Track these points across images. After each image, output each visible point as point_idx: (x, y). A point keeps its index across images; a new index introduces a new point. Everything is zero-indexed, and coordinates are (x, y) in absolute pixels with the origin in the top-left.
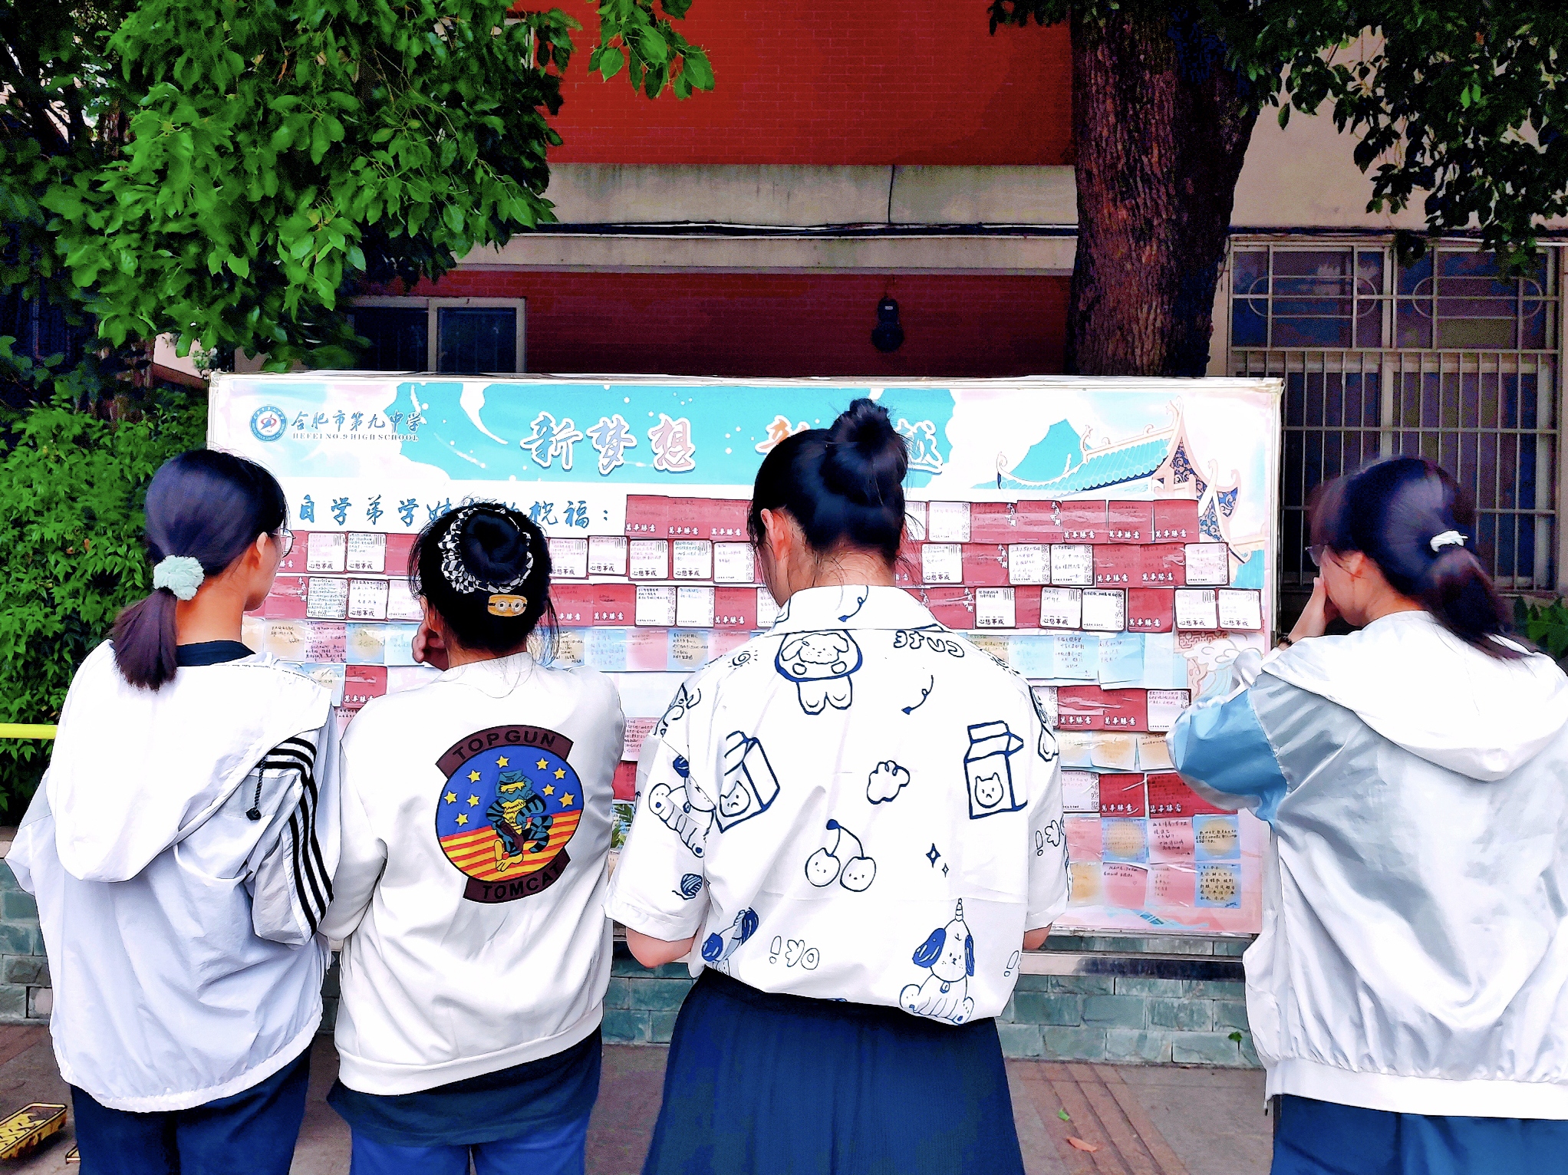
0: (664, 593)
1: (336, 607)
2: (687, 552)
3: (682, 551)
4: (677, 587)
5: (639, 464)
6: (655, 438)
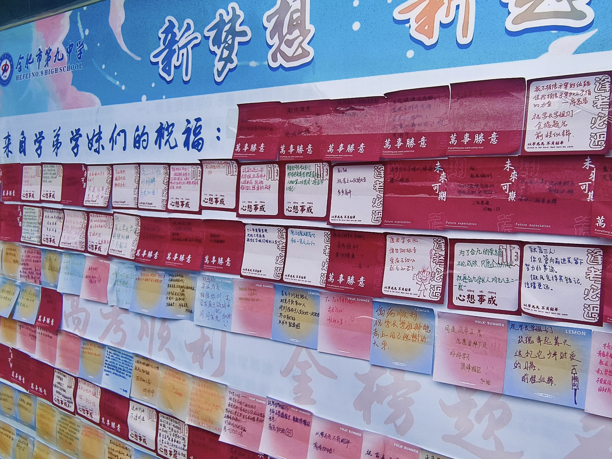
0: (273, 235)
1: (36, 234)
2: (300, 179)
3: (294, 179)
4: (287, 228)
5: (253, 64)
6: (270, 26)
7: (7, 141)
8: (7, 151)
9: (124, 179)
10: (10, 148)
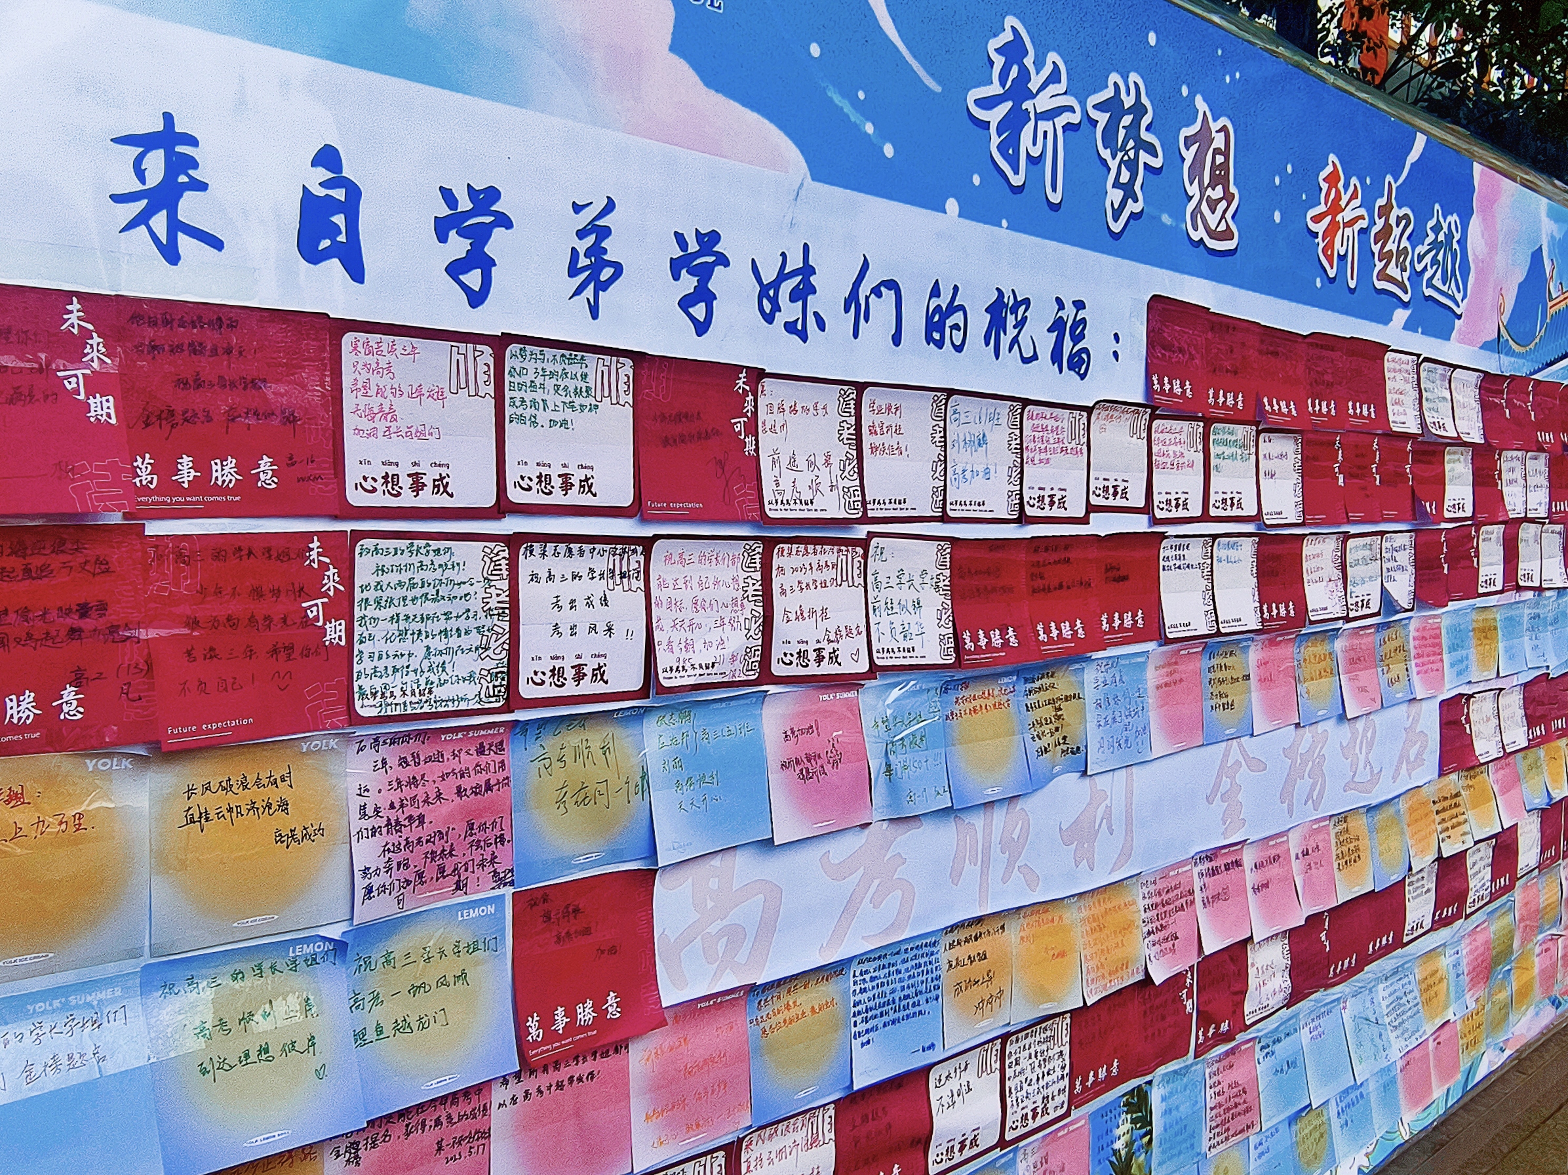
0: (1195, 553)
1: (466, 664)
2: (1227, 451)
3: (1221, 450)
4: (1215, 537)
7: (155, 164)
8: (159, 223)
9: (899, 431)
10: (190, 208)
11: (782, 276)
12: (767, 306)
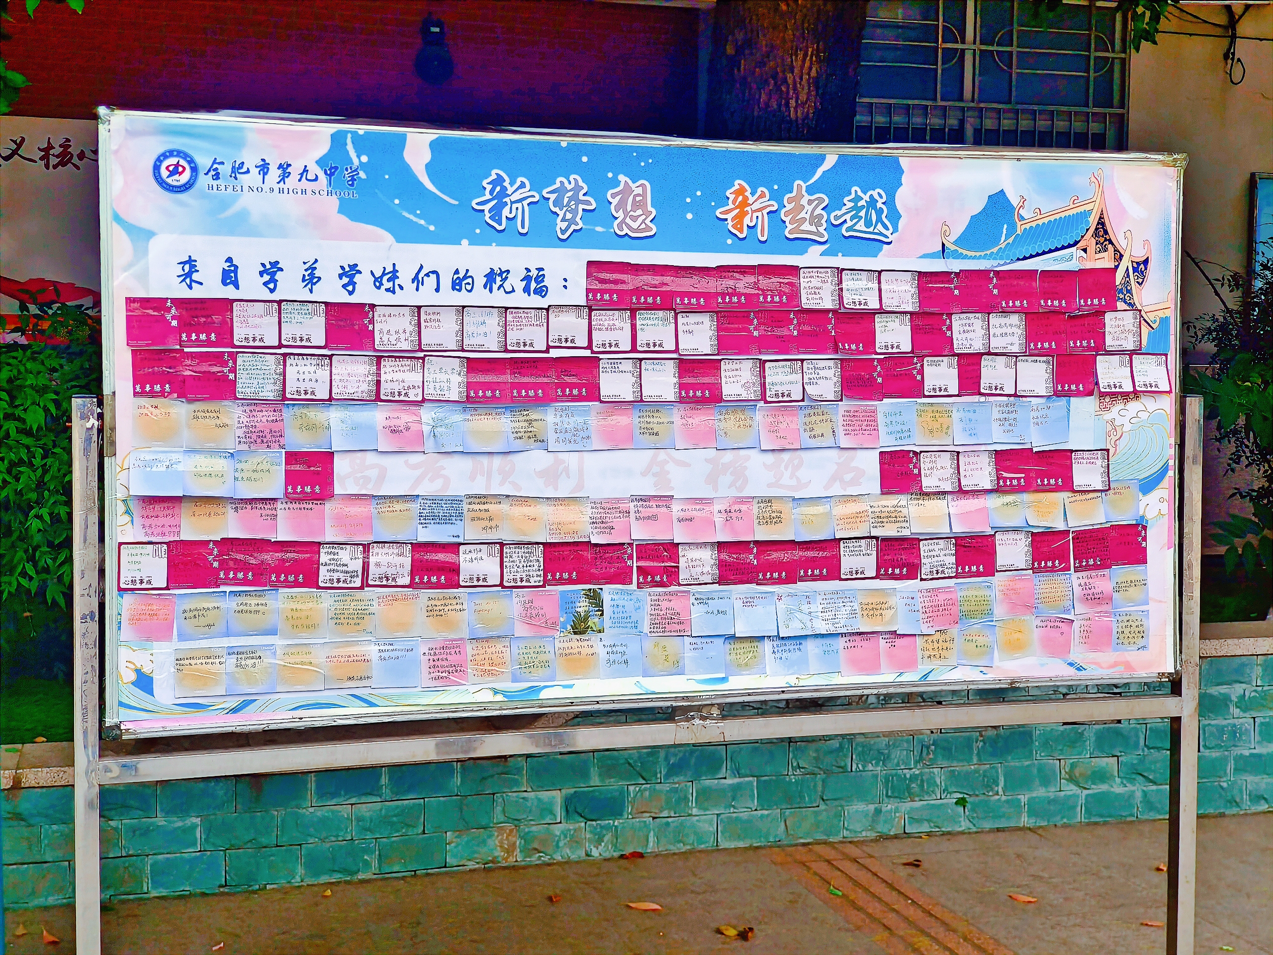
0: (628, 366)
1: (271, 387)
2: (650, 322)
3: (644, 322)
5: (599, 229)
6: (615, 202)
7: (187, 268)
8: (188, 280)
9: (439, 321)
10: (195, 276)
11: (384, 274)
12: (378, 284)
